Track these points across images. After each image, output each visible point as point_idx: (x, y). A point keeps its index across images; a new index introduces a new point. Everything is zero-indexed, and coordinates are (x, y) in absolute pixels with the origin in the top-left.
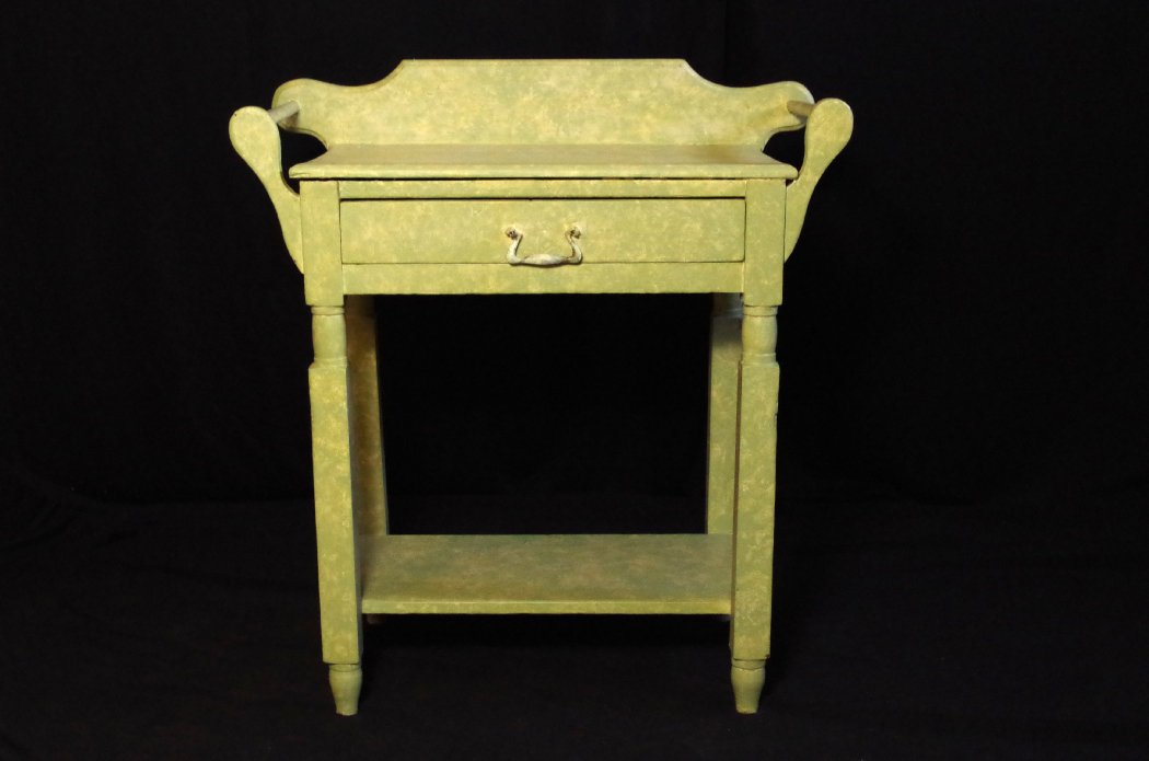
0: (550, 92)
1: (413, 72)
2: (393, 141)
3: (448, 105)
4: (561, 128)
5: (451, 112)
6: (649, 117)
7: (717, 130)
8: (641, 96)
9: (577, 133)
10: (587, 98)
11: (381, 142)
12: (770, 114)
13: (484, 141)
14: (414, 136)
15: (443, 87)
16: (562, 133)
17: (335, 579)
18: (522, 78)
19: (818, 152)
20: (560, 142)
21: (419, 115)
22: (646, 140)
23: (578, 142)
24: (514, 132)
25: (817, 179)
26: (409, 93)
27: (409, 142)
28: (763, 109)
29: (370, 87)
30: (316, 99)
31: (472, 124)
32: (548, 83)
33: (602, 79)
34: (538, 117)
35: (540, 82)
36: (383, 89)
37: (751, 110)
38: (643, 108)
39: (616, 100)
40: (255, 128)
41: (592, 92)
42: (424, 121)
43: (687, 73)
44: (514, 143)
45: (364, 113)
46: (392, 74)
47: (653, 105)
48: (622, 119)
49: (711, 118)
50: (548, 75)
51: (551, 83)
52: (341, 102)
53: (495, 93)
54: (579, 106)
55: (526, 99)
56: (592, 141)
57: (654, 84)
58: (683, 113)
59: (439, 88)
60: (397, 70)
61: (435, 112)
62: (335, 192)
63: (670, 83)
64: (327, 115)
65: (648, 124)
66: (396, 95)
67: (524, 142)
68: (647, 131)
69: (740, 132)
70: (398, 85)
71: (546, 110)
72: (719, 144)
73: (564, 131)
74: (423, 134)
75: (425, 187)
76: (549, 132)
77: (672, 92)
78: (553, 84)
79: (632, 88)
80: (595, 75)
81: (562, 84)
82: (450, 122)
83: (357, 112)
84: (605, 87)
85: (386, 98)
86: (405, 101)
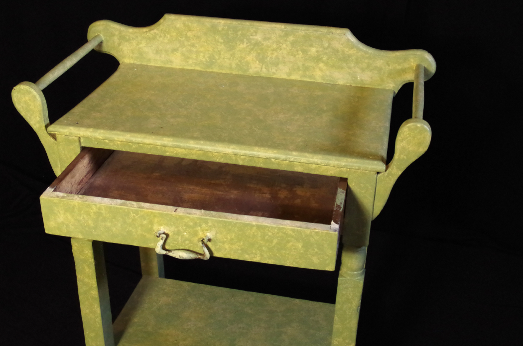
0: (257, 44)
1: (172, 23)
2: (159, 64)
3: (193, 45)
4: (264, 66)
5: (195, 50)
6: (321, 65)
7: (366, 78)
8: (317, 51)
9: (274, 70)
10: (281, 49)
11: (152, 64)
12: (404, 71)
13: (215, 69)
14: (171, 62)
15: (189, 34)
16: (264, 70)
18: (240, 33)
19: (402, 156)
20: (263, 75)
21: (175, 50)
22: (319, 80)
23: (275, 76)
24: (234, 66)
25: (400, 173)
26: (169, 36)
27: (169, 66)
28: (399, 67)
29: (145, 30)
30: (113, 35)
31: (207, 59)
32: (256, 38)
33: (291, 38)
34: (249, 58)
35: (251, 37)
36: (152, 32)
37: (390, 67)
38: (318, 59)
39: (300, 52)
40: (27, 98)
41: (284, 46)
42: (178, 54)
43: (349, 39)
44: (234, 73)
45: (141, 46)
46: (158, 23)
47: (325, 58)
48: (303, 65)
49: (363, 70)
50: (256, 32)
51: (259, 37)
52: (127, 37)
53: (222, 41)
54: (275, 54)
55: (242, 46)
56: (284, 76)
57: (326, 45)
58: (344, 65)
59: (186, 35)
60: (161, 21)
61: (184, 49)
62: (78, 143)
63: (336, 45)
64: (119, 45)
65: (320, 69)
66: (160, 37)
67: (240, 73)
68: (320, 74)
69: (382, 80)
70: (162, 30)
71: (255, 55)
72: (366, 86)
73: (265, 68)
74: (177, 62)
75: (134, 147)
76: (255, 68)
77: (338, 51)
78: (259, 39)
79: (311, 46)
80: (287, 34)
81: (265, 39)
82: (194, 56)
83: (137, 45)
84: (293, 44)
85: (154, 38)
86: (166, 41)
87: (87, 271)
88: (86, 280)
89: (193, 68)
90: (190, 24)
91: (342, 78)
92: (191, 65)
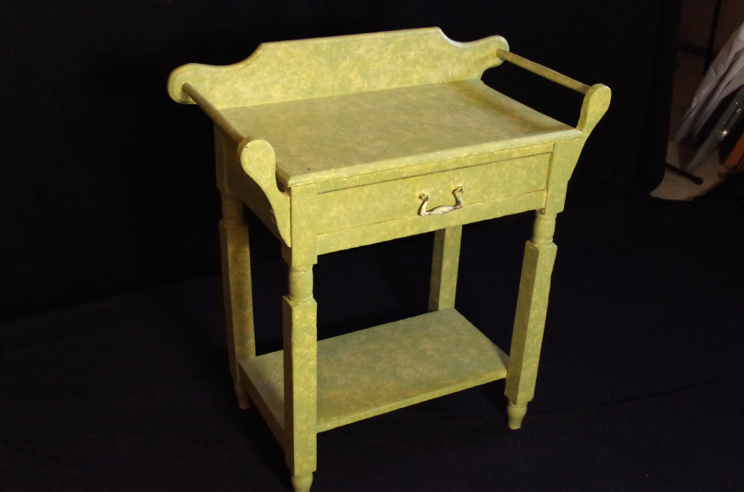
0: (360, 58)
1: (271, 52)
2: (258, 103)
3: (295, 73)
4: (366, 81)
5: (296, 78)
6: (418, 68)
7: (456, 71)
8: (415, 55)
9: (375, 83)
10: (382, 59)
11: (249, 104)
12: (486, 58)
13: (317, 95)
14: (270, 97)
15: (291, 61)
16: (366, 84)
17: (304, 428)
18: (343, 50)
19: (591, 119)
20: (364, 90)
21: (275, 83)
22: (416, 83)
23: (376, 89)
24: (336, 87)
26: (268, 68)
27: (268, 102)
28: (483, 55)
30: (203, 79)
31: (309, 85)
32: (359, 52)
33: (392, 46)
34: (351, 75)
35: (354, 52)
36: (250, 67)
37: (476, 57)
38: (416, 62)
39: (400, 59)
40: (260, 154)
41: (386, 55)
42: (278, 87)
43: (442, 37)
44: (336, 94)
45: (237, 85)
46: (255, 55)
47: (421, 60)
48: (402, 71)
49: (453, 64)
50: (359, 46)
51: (361, 51)
52: (221, 79)
53: (325, 62)
54: (377, 65)
55: (344, 64)
56: (384, 87)
57: (423, 46)
58: (438, 63)
59: (288, 62)
61: (285, 79)
63: (432, 45)
64: (211, 90)
65: (418, 73)
66: (260, 70)
67: (342, 93)
68: (417, 77)
69: (469, 71)
70: (261, 63)
71: (357, 70)
72: (456, 80)
73: (367, 82)
74: (277, 96)
75: (372, 177)
76: (358, 84)
77: (433, 50)
78: (362, 52)
79: (410, 50)
80: (388, 43)
81: (367, 52)
82: (295, 85)
83: (232, 85)
84: (394, 51)
85: (252, 73)
86: (266, 74)
87: (308, 339)
88: (306, 351)
89: (293, 99)
90: (292, 50)
91: (435, 78)
92: (293, 96)
